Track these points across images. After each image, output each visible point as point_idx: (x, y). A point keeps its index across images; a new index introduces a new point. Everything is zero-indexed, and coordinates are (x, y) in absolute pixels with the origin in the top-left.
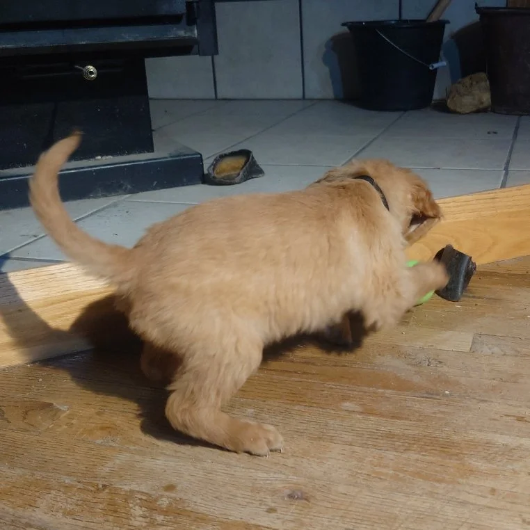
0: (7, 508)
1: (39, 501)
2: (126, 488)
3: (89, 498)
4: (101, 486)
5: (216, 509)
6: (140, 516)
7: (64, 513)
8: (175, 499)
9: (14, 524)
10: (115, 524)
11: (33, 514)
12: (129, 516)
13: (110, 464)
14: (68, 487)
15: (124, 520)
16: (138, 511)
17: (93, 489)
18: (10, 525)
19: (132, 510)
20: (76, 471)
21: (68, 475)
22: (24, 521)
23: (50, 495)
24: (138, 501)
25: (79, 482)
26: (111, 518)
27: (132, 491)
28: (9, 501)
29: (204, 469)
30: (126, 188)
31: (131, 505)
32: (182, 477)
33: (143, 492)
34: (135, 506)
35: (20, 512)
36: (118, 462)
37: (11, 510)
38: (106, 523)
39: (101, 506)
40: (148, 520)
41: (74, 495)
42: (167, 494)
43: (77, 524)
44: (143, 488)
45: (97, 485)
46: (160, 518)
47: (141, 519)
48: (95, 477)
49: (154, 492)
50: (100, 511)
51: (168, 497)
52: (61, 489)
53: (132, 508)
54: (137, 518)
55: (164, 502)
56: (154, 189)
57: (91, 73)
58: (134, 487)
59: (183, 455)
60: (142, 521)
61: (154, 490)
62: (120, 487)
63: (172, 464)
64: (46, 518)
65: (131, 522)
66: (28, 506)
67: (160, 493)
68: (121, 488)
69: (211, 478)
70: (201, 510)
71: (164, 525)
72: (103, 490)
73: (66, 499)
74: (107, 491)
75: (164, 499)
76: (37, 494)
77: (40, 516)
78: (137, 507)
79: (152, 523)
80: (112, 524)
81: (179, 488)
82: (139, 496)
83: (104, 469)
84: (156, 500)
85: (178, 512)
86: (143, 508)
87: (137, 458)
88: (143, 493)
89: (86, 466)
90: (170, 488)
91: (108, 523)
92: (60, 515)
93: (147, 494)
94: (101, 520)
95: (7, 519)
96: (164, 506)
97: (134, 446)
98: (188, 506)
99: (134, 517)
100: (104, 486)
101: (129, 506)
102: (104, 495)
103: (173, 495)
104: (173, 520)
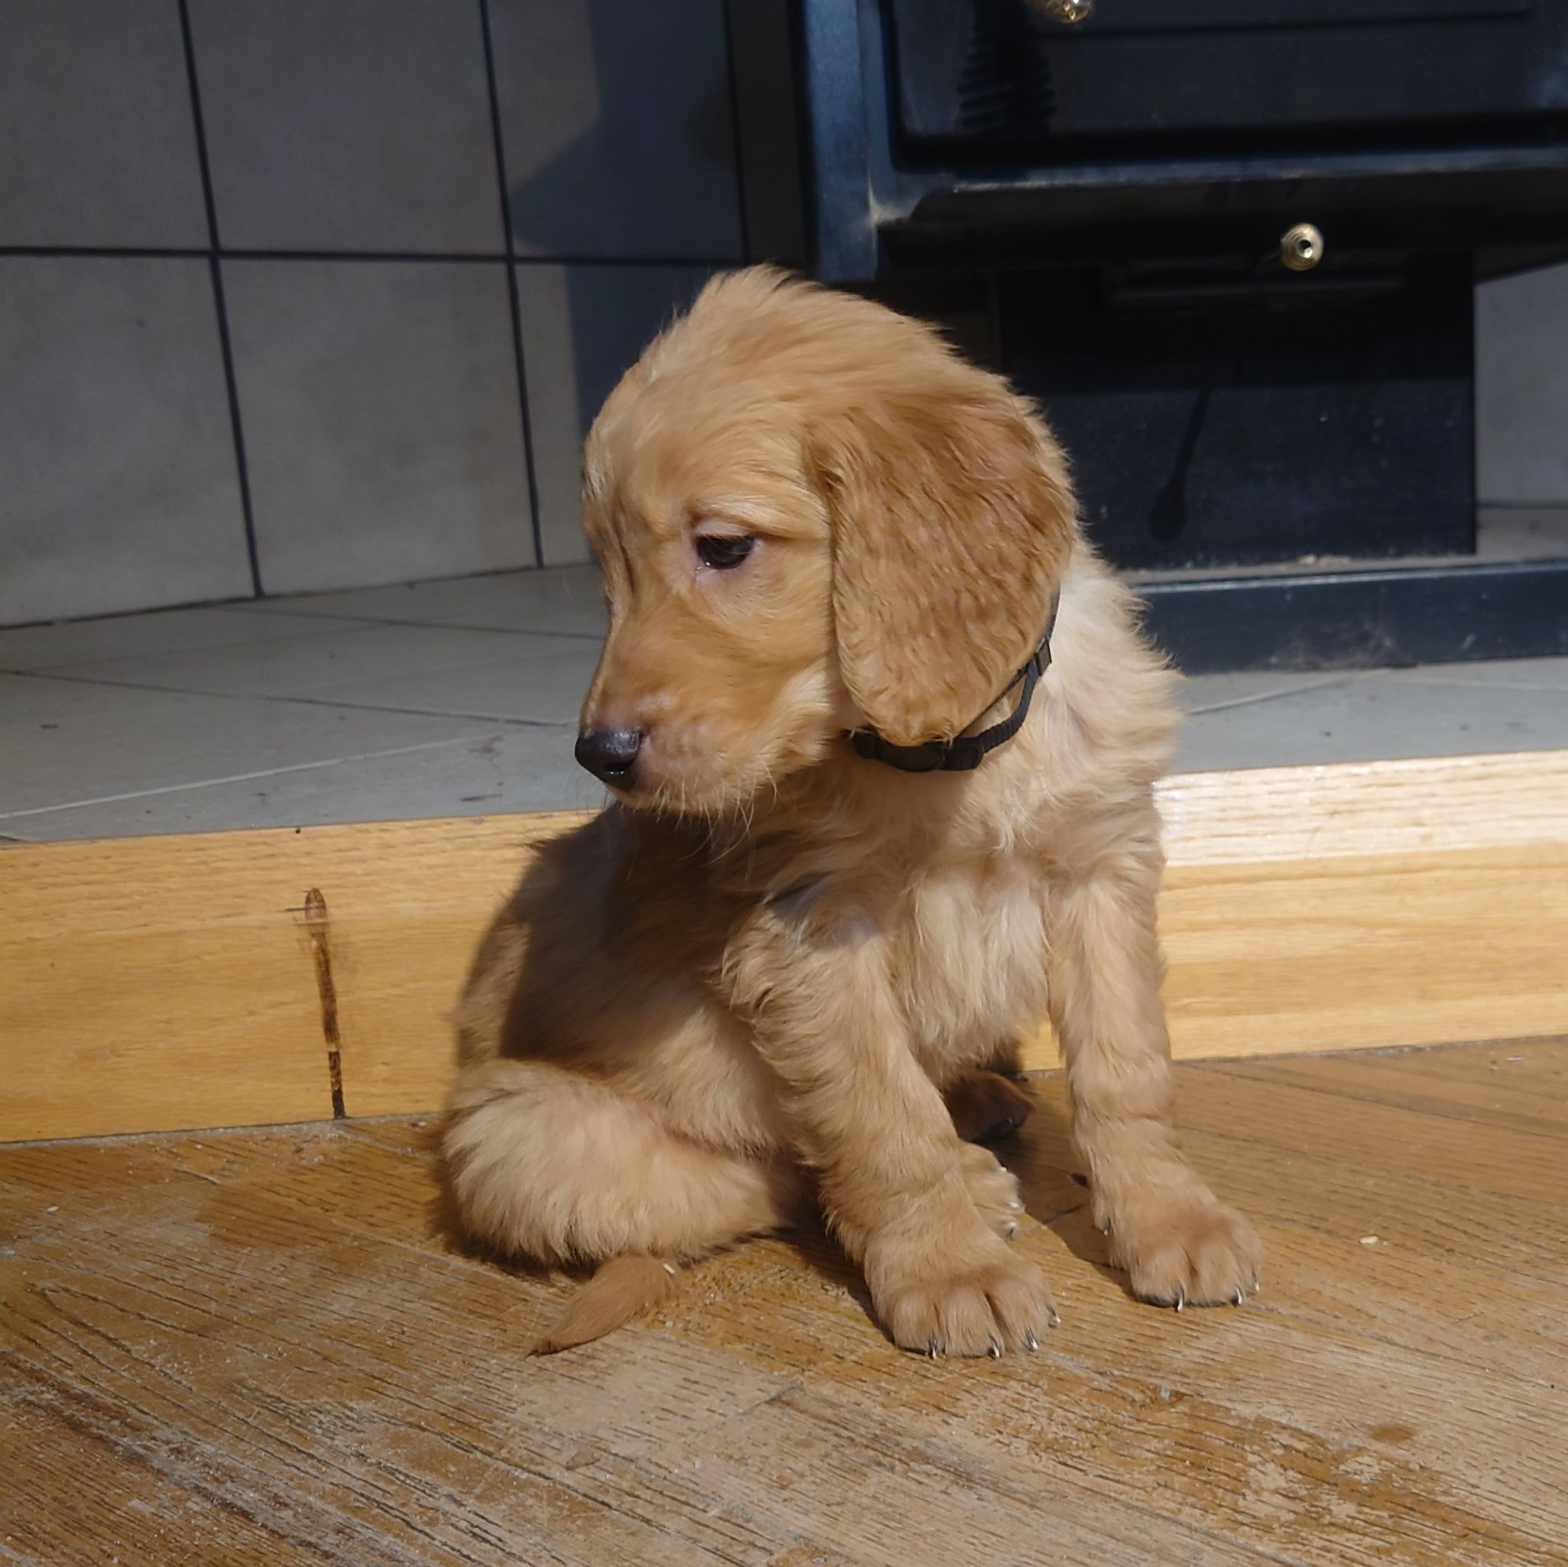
0: (867, 1403)
1: (967, 1401)
2: (1247, 1411)
3: (1123, 1417)
4: (1165, 1395)
5: (1545, 1515)
6: (1276, 1492)
7: (1034, 1446)
8: (1405, 1467)
9: (877, 1446)
10: (1191, 1500)
11: (943, 1431)
12: (1238, 1484)
13: (1208, 1342)
14: (1060, 1381)
15: (1220, 1492)
16: (1273, 1478)
17: (1138, 1397)
18: (867, 1447)
19: (1252, 1472)
20: (1095, 1344)
21: (1070, 1351)
22: (907, 1442)
23: (1004, 1392)
24: (1280, 1452)
25: (1101, 1374)
26: (1178, 1481)
27: (1263, 1423)
28: (879, 1388)
29: (1520, 1401)
30: (1379, 647)
31: (1252, 1458)
32: (1440, 1411)
33: (1299, 1430)
34: (1264, 1462)
35: (904, 1418)
36: (1233, 1339)
37: (879, 1410)
38: (1162, 1489)
39: (1154, 1444)
40: (1299, 1507)
41: (1077, 1403)
42: (1379, 1446)
43: (1070, 1477)
44: (1299, 1419)
45: (1156, 1389)
46: (1343, 1510)
47: (1278, 1500)
48: (1154, 1369)
49: (1337, 1436)
50: (1150, 1455)
51: (1381, 1457)
52: (1041, 1383)
53: (1253, 1465)
54: (1266, 1496)
55: (1366, 1468)
56: (1465, 657)
57: (1306, 244)
58: (1272, 1410)
59: (1450, 1353)
60: (1279, 1507)
61: (1338, 1430)
62: (1229, 1405)
63: (1415, 1371)
64: (976, 1446)
65: (1241, 1502)
66: (932, 1410)
67: (1355, 1442)
68: (1228, 1409)
69: (1541, 1428)
70: (1491, 1510)
71: (1350, 1531)
72: (1172, 1405)
73: (1052, 1412)
74: (1181, 1408)
75: (1366, 1459)
76: (967, 1384)
77: (958, 1439)
78: (1270, 1467)
79: (1315, 1518)
80: (1179, 1497)
81: (1423, 1437)
82: (1285, 1439)
83: (1187, 1352)
84: (1339, 1458)
85: (1408, 1502)
86: (1291, 1473)
87: (1297, 1338)
88: (1297, 1432)
89: (1132, 1336)
90: (1394, 1433)
91: (1169, 1493)
92: (1021, 1446)
93: (1311, 1436)
94: (1150, 1480)
95: (862, 1431)
96: (1364, 1479)
97: (1293, 1307)
98: (1445, 1493)
99: (1256, 1492)
100: (1178, 1396)
101: (1243, 1458)
102: (1173, 1417)
103: (1400, 1453)
104: (1389, 1522)
